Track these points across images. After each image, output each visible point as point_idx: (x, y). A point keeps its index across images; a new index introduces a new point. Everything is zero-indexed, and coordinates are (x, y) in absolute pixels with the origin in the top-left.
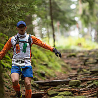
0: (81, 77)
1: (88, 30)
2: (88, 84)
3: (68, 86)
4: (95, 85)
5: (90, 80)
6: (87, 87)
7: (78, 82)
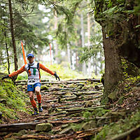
0: (53, 119)
1: (67, 53)
2: (63, 128)
3: (34, 131)
4: (71, 130)
5: (65, 124)
6: (60, 133)
7: (48, 125)
